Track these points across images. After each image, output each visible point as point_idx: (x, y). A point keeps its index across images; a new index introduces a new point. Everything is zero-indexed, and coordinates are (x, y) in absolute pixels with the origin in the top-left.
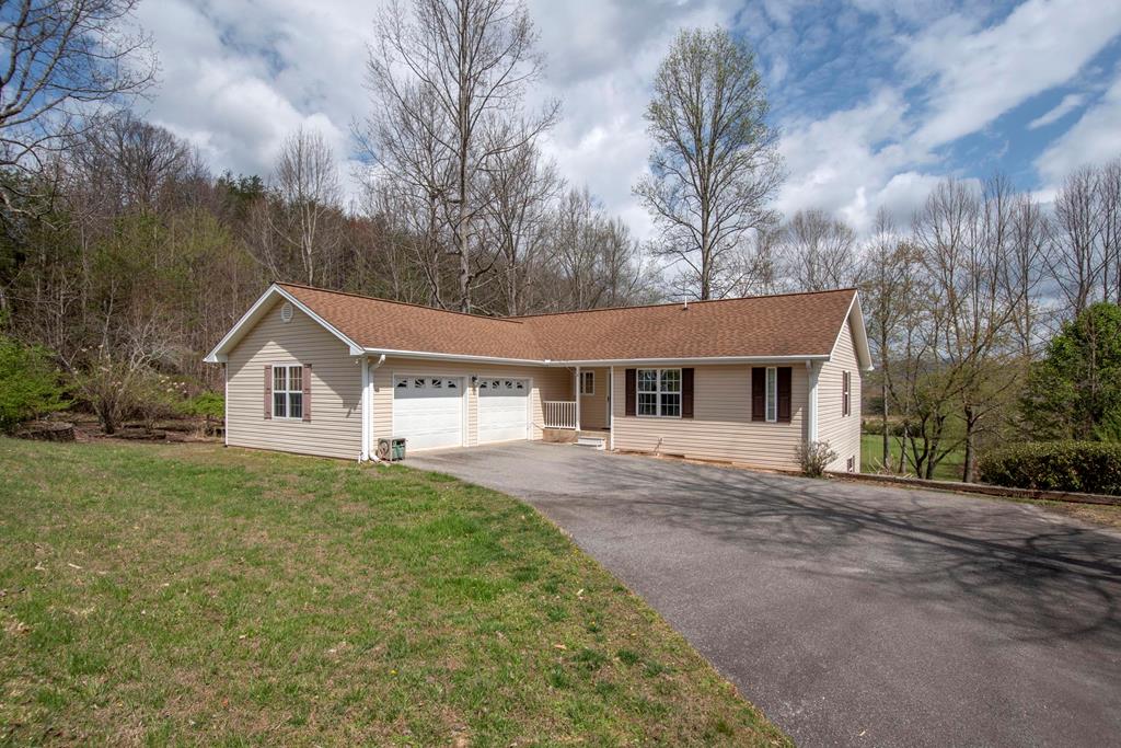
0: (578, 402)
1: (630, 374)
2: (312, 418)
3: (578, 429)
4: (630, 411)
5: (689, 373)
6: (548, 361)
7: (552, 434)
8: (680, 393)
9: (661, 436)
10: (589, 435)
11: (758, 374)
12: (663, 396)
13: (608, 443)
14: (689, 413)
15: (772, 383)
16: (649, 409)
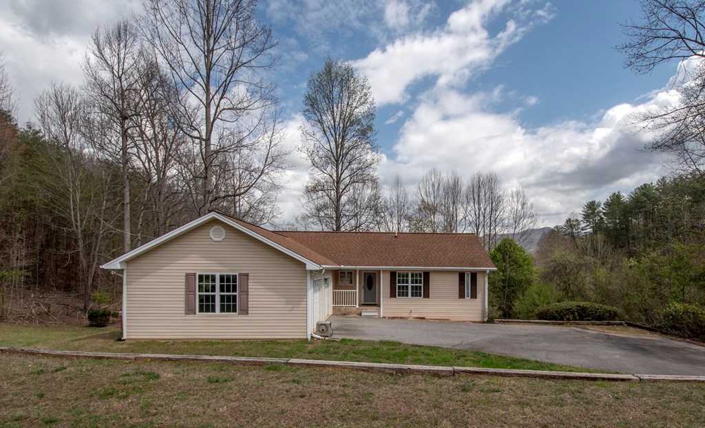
0: (357, 290)
1: (393, 274)
2: (250, 312)
3: (357, 307)
4: (393, 295)
5: (427, 274)
6: (342, 266)
7: (339, 310)
8: (422, 285)
9: (411, 308)
10: (366, 309)
11: (462, 276)
12: (412, 287)
13: (379, 313)
14: (427, 295)
15: (468, 279)
16: (403, 293)
